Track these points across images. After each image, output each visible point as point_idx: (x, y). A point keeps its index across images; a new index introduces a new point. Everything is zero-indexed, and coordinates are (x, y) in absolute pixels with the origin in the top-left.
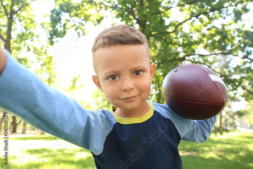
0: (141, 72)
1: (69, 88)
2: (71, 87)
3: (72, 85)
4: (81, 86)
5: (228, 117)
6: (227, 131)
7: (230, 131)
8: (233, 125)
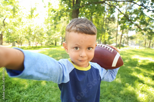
0: (91, 48)
1: (28, 16)
2: (30, 15)
3: (30, 14)
4: (37, 15)
5: (125, 39)
6: (123, 46)
7: (125, 47)
8: (127, 43)
